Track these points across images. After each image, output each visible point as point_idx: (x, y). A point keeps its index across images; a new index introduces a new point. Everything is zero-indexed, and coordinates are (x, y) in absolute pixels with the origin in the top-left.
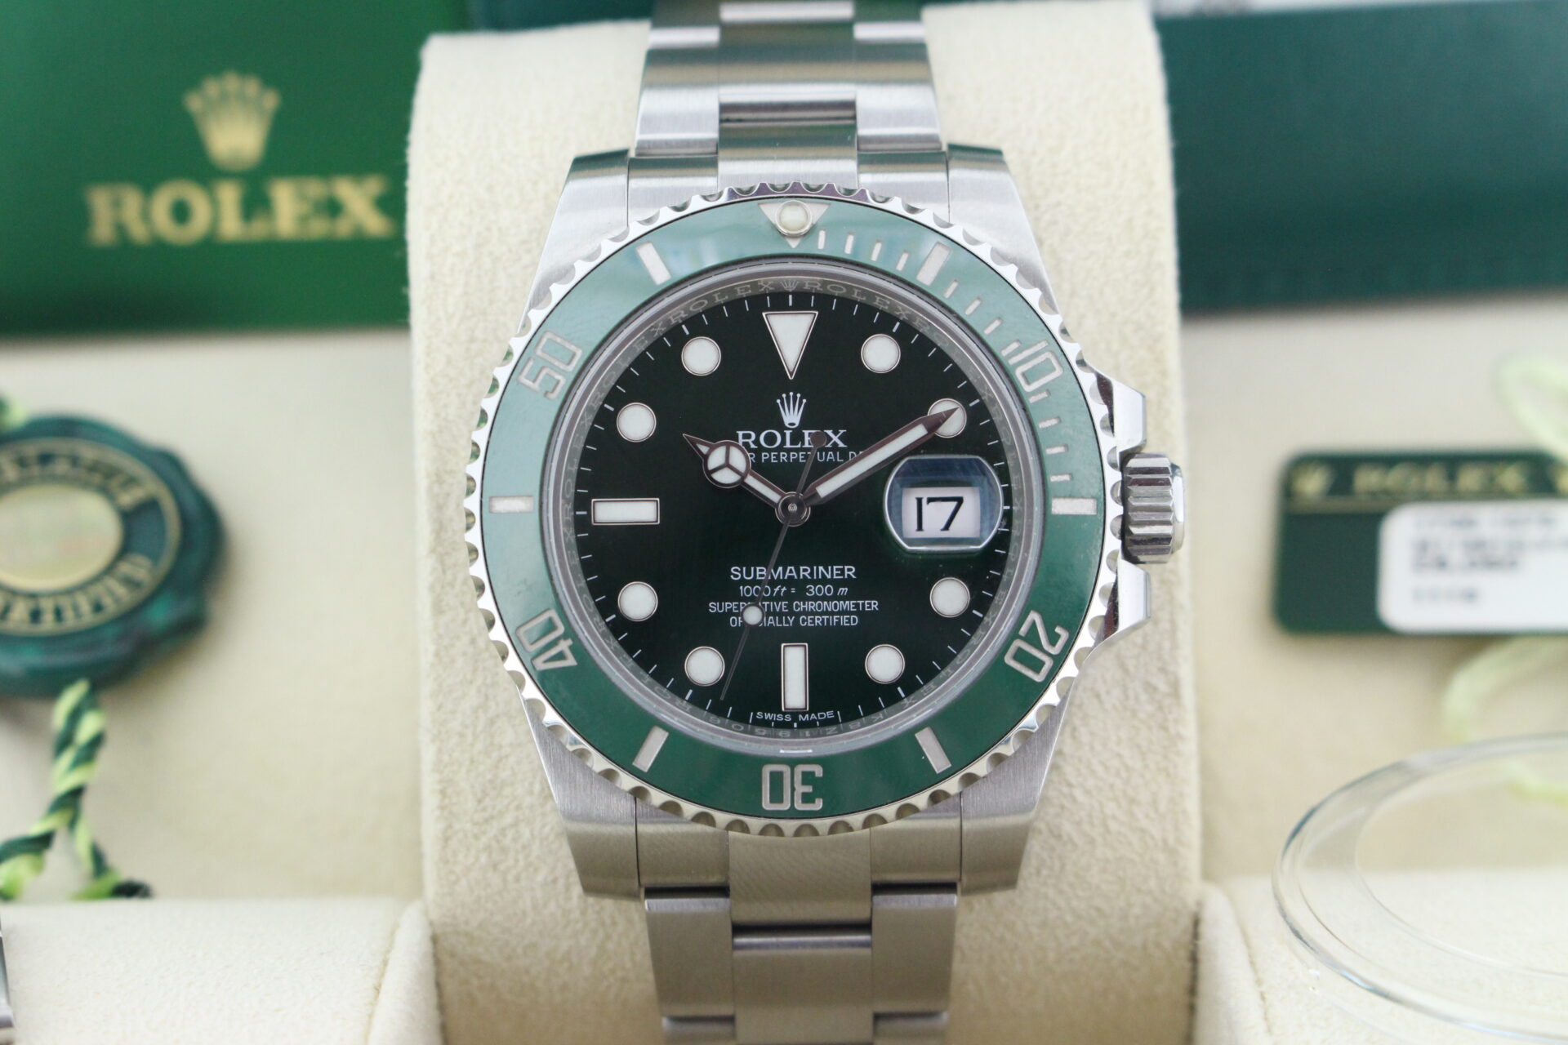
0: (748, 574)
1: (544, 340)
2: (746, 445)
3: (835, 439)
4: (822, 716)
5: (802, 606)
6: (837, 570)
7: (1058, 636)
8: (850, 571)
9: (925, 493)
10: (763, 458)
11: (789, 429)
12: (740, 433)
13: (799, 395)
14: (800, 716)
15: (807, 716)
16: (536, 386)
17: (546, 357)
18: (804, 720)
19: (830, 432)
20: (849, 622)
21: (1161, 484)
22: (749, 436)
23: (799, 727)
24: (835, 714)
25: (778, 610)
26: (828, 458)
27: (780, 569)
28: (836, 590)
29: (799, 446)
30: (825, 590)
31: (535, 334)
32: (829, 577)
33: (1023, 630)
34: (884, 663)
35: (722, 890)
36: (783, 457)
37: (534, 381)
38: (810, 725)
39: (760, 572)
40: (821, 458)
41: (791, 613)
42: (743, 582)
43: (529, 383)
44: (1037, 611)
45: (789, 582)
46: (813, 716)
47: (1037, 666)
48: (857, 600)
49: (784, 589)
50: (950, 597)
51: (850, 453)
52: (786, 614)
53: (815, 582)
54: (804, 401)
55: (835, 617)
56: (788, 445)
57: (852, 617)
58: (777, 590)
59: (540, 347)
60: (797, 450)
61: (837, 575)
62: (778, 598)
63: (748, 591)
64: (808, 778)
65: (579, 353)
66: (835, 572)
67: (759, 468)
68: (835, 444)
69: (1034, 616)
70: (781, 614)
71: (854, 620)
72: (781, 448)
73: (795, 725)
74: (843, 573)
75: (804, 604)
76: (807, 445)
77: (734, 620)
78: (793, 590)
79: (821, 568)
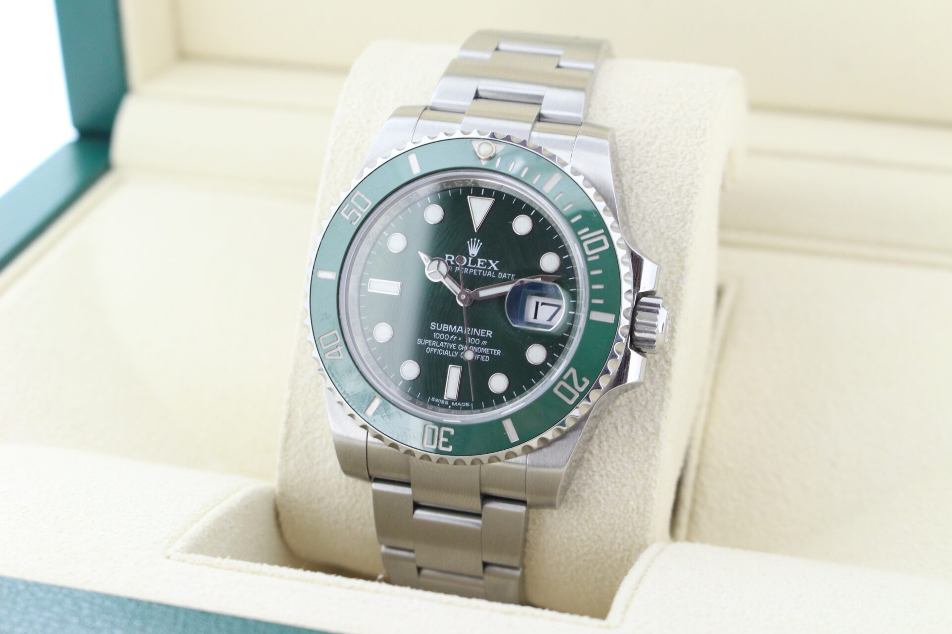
0: (439, 327)
1: (356, 195)
2: (449, 262)
3: (493, 265)
4: (463, 404)
5: (463, 348)
6: (483, 332)
7: (583, 383)
8: (489, 333)
9: (541, 300)
10: (456, 270)
11: (471, 257)
12: (447, 256)
13: (479, 241)
14: (453, 403)
15: (456, 403)
16: (347, 217)
17: (355, 203)
18: (454, 405)
19: (491, 261)
20: (485, 359)
21: (654, 312)
22: (451, 258)
23: (451, 408)
24: (470, 404)
25: (451, 347)
26: (488, 274)
27: (455, 327)
28: (481, 342)
29: (475, 266)
30: (475, 341)
31: (352, 191)
32: (478, 334)
33: (566, 377)
34: (498, 383)
35: (407, 484)
36: (466, 270)
37: (347, 215)
38: (457, 408)
39: (446, 327)
40: (485, 273)
41: (457, 350)
42: (436, 331)
43: (344, 215)
44: (575, 368)
45: (459, 334)
46: (459, 404)
47: (570, 396)
48: (490, 348)
49: (455, 337)
50: (536, 354)
51: (500, 273)
52: (454, 350)
53: (471, 336)
54: (481, 244)
55: (478, 355)
56: (469, 265)
57: (487, 357)
58: (452, 337)
59: (353, 198)
60: (474, 268)
61: (483, 334)
62: (451, 342)
63: (438, 336)
64: (446, 434)
65: (370, 204)
66: (482, 333)
67: (453, 274)
68: (492, 268)
69: (572, 371)
70: (452, 350)
71: (487, 359)
72: (465, 266)
73: (450, 407)
74: (486, 334)
75: (464, 346)
76: (478, 266)
77: (428, 349)
78: (460, 339)
79: (475, 330)
